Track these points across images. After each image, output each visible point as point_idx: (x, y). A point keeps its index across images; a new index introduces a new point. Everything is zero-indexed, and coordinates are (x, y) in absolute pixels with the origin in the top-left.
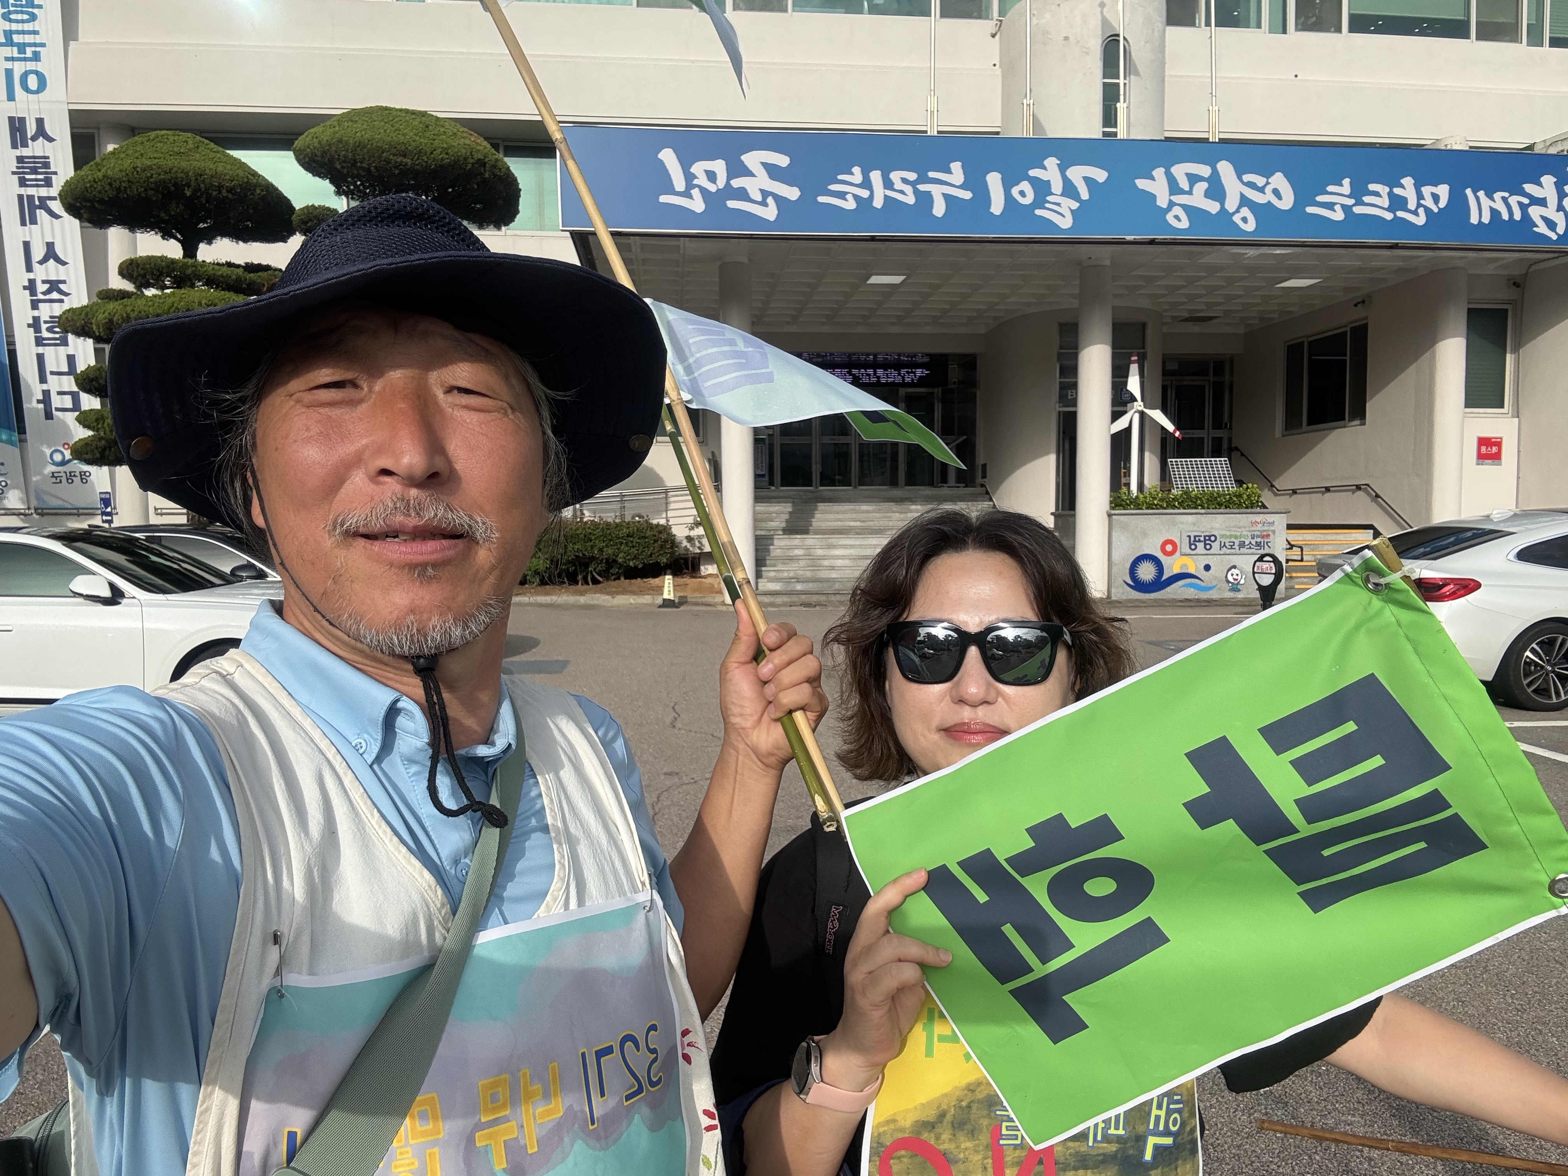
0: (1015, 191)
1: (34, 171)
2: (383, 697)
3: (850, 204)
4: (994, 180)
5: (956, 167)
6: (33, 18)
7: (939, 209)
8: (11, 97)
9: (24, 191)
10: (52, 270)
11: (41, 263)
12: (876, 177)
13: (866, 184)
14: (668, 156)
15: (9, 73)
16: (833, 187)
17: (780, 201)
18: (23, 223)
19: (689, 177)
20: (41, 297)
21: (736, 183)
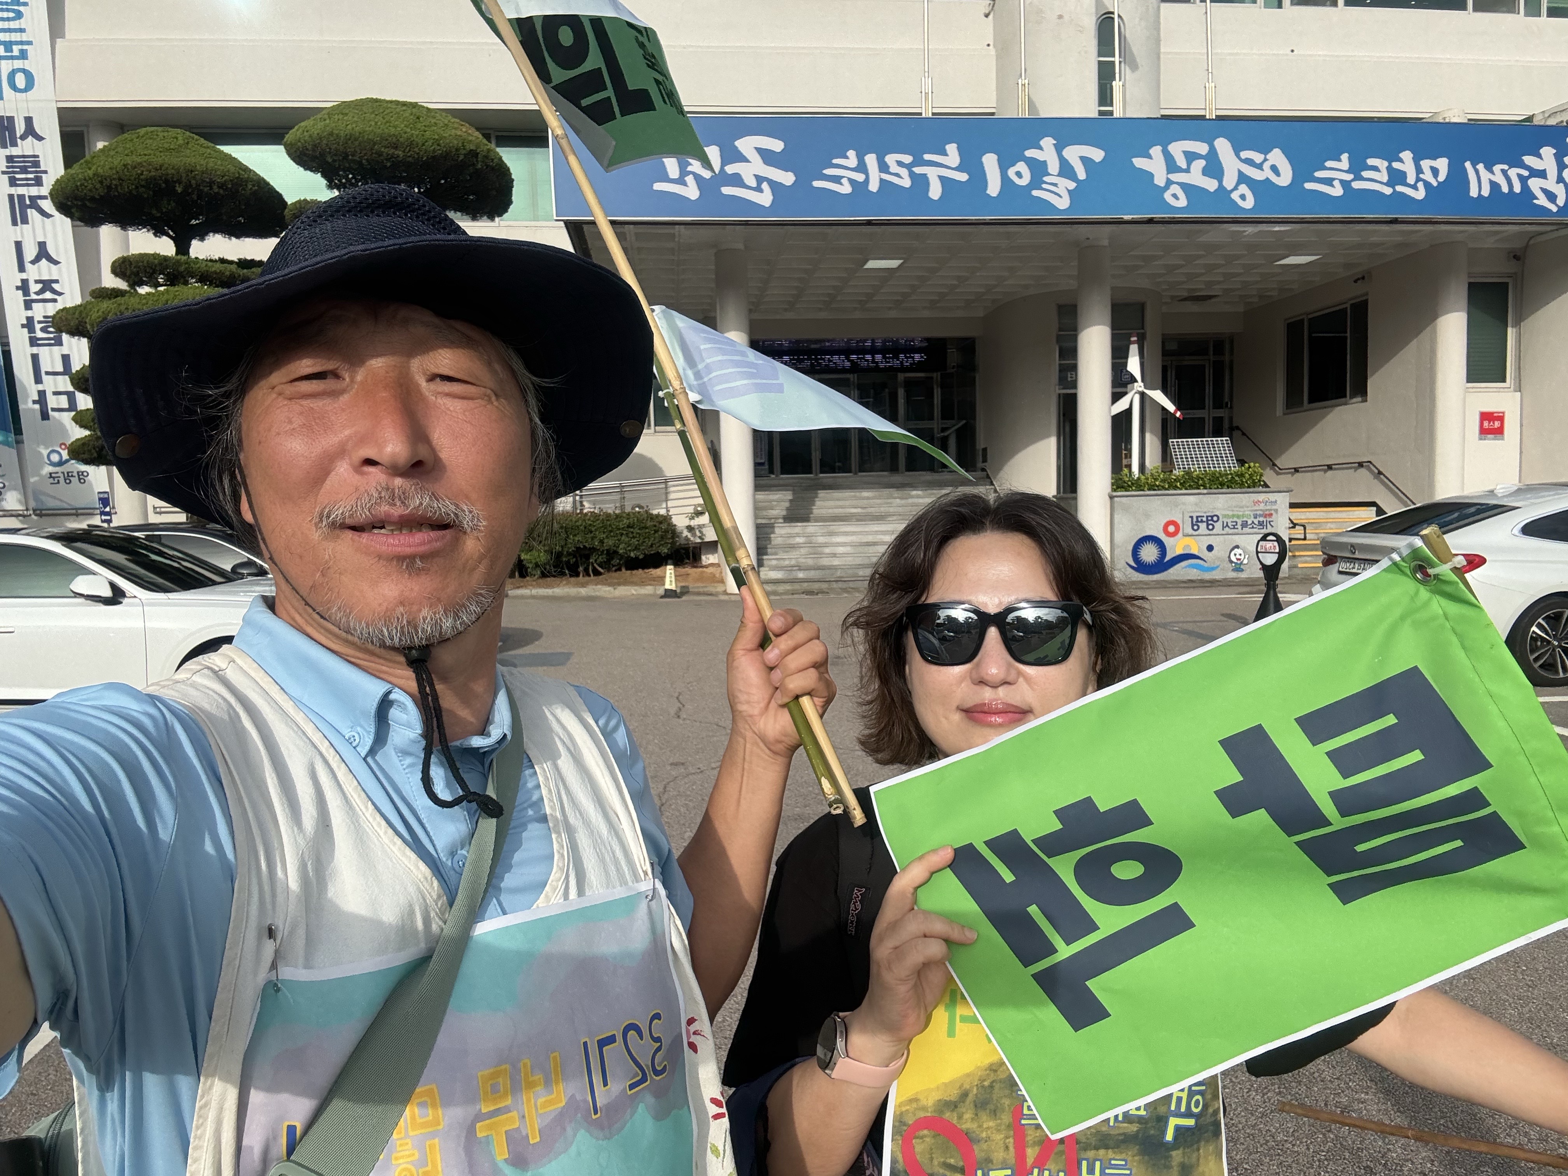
0: (1011, 173)
1: (24, 170)
2: (375, 689)
3: (845, 189)
4: (990, 162)
5: (952, 148)
6: (19, 15)
7: (935, 192)
9: (14, 191)
10: (44, 270)
11: (33, 262)
12: (871, 160)
13: (862, 167)
16: (828, 172)
17: (775, 186)
18: (15, 223)
19: (683, 164)
20: (34, 297)
21: (730, 169)
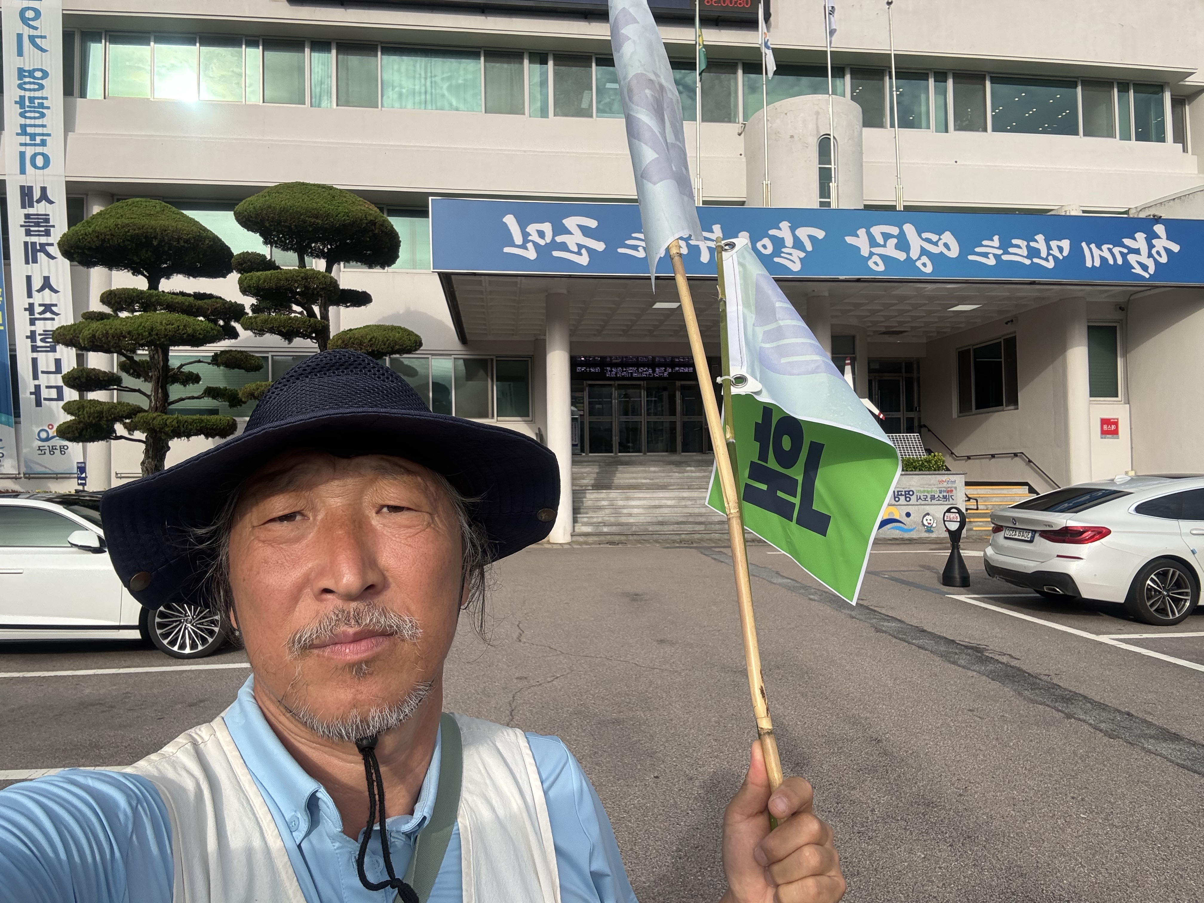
0: (759, 245)
1: (37, 225)
3: (640, 254)
5: (717, 227)
6: (43, 115)
7: (705, 257)
8: (23, 171)
10: (47, 297)
11: (39, 291)
14: (510, 220)
15: (22, 155)
16: (629, 242)
17: (591, 251)
18: (27, 262)
19: (525, 235)
20: (37, 316)
21: (559, 239)
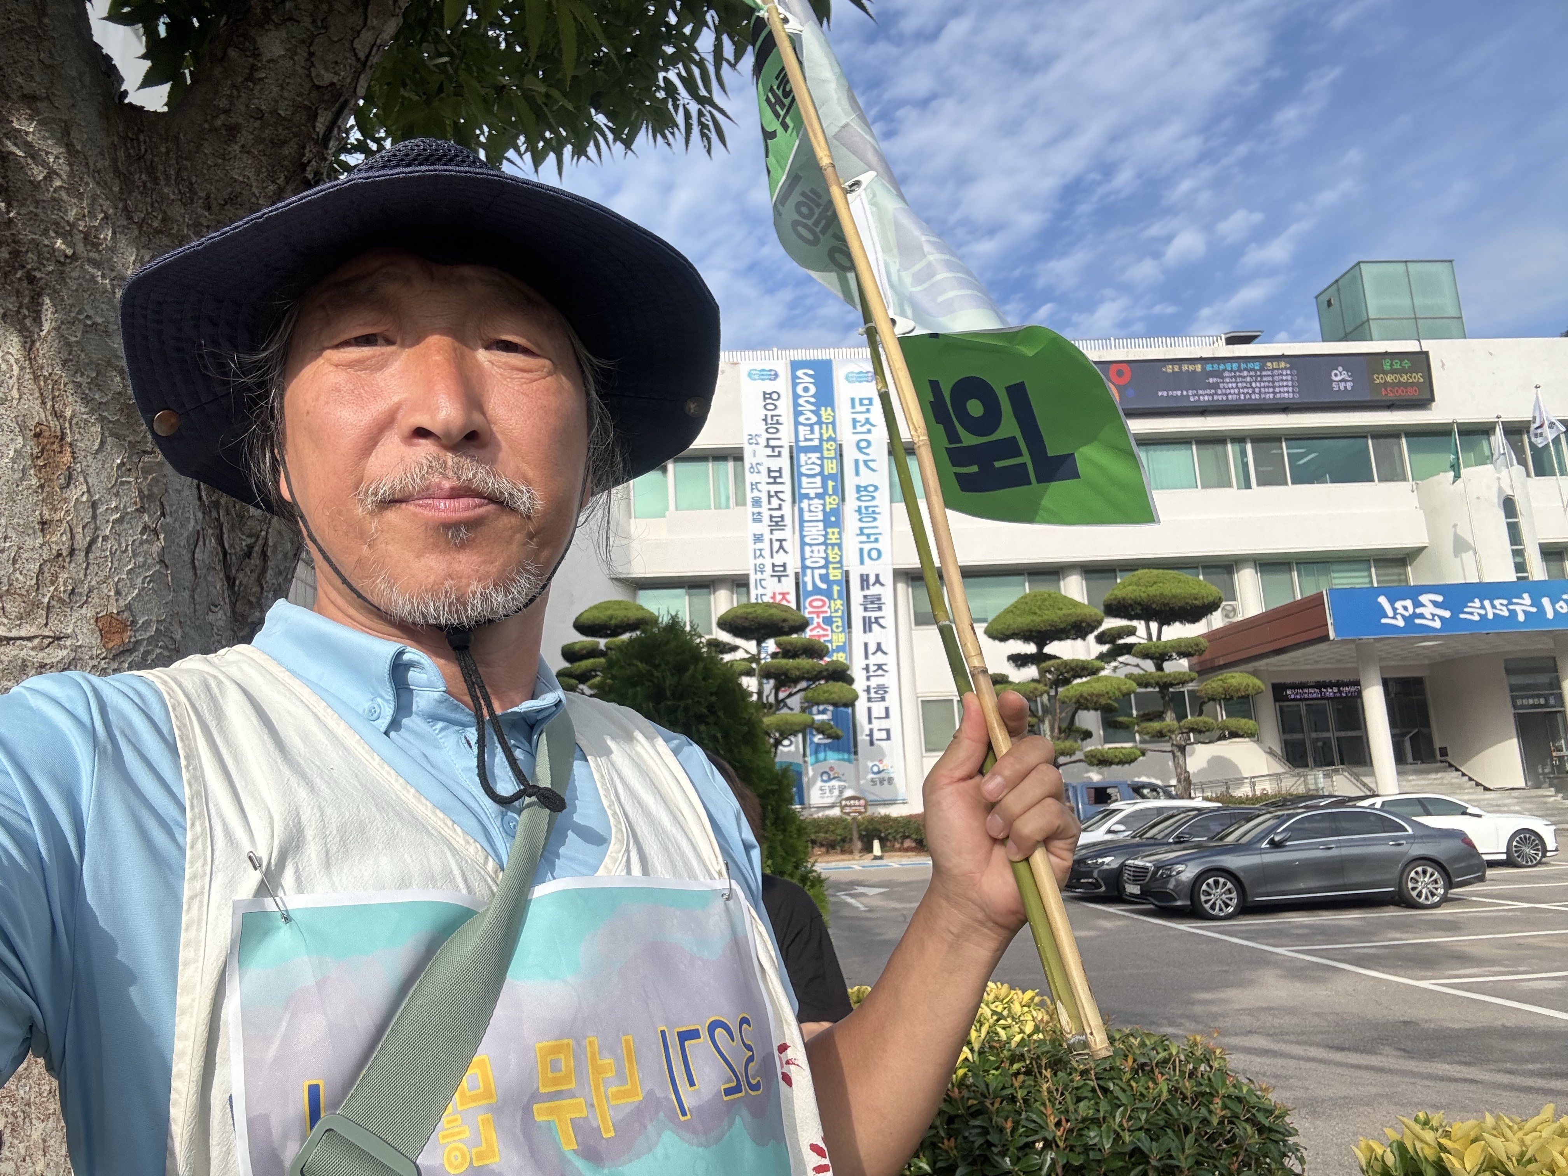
0: (1557, 606)
1: (872, 603)
3: (1476, 618)
4: (1546, 601)
5: (1526, 596)
6: (875, 519)
7: (1521, 618)
8: (862, 563)
9: (867, 614)
10: (879, 658)
11: (874, 654)
12: (1487, 603)
13: (1483, 607)
14: (1382, 600)
15: (861, 550)
16: (1466, 610)
17: (1441, 618)
18: (865, 632)
19: (1395, 610)
20: (871, 673)
21: (1418, 611)
